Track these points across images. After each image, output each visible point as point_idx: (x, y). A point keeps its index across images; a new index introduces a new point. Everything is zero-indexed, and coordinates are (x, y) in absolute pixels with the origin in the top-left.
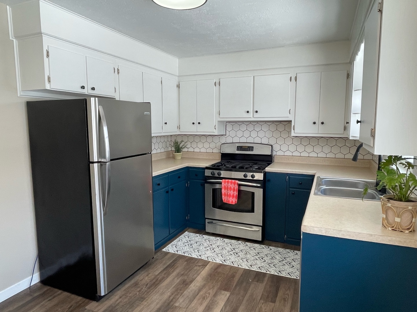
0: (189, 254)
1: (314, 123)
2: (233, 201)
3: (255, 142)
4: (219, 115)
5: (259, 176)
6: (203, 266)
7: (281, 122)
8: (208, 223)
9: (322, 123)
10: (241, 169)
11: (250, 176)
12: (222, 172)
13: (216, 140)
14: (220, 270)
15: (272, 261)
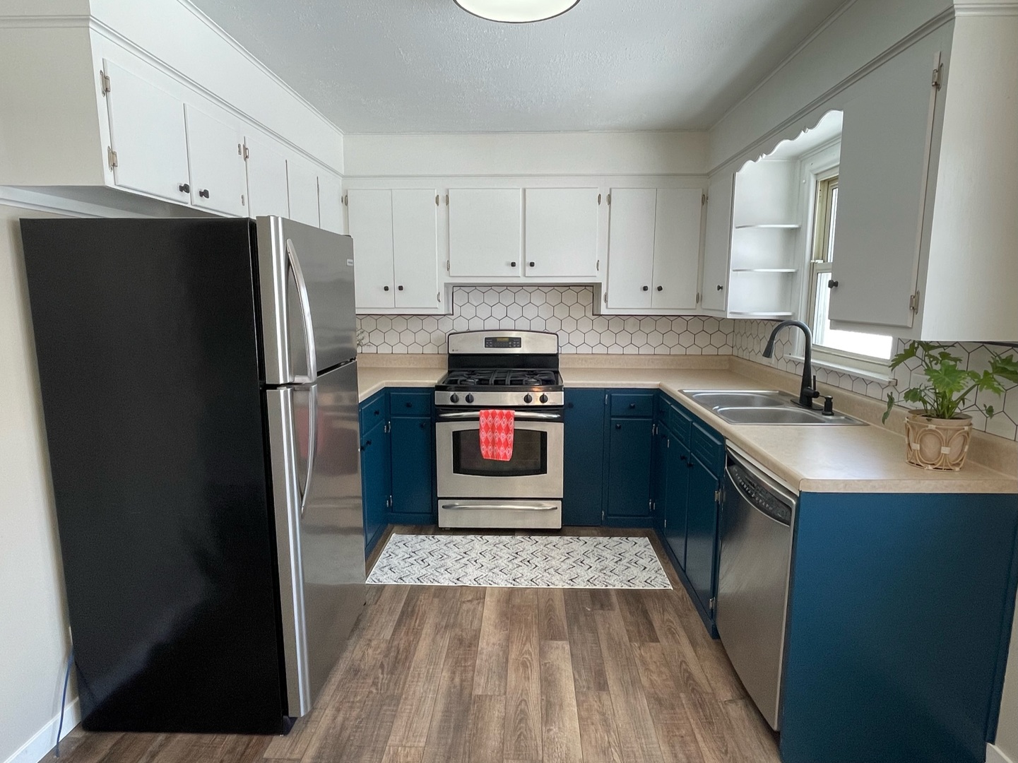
0: (432, 580)
1: (645, 289)
4: (448, 269)
5: (556, 398)
7: (568, 286)
8: (443, 507)
9: (660, 289)
11: (537, 399)
12: (476, 395)
13: (430, 325)
14: (517, 601)
15: (601, 564)
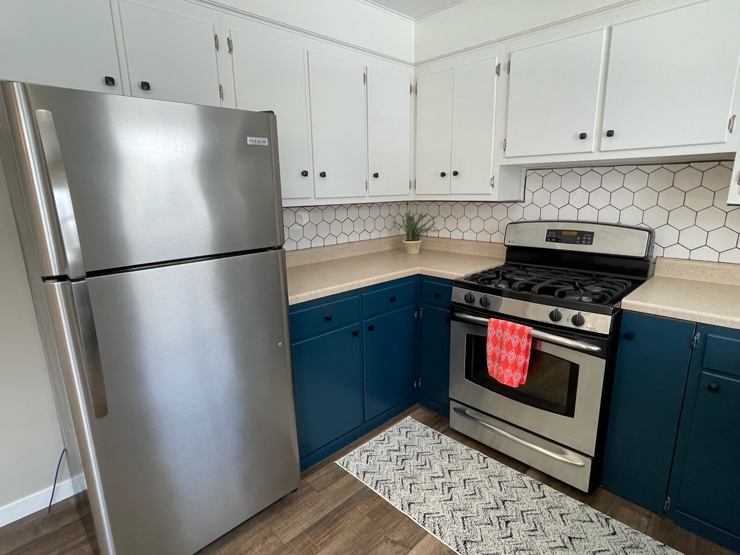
2: (513, 378)
3: (600, 221)
5: (599, 323)
6: (403, 546)
7: (688, 161)
8: (454, 409)
10: (547, 295)
11: (568, 319)
13: (500, 212)
